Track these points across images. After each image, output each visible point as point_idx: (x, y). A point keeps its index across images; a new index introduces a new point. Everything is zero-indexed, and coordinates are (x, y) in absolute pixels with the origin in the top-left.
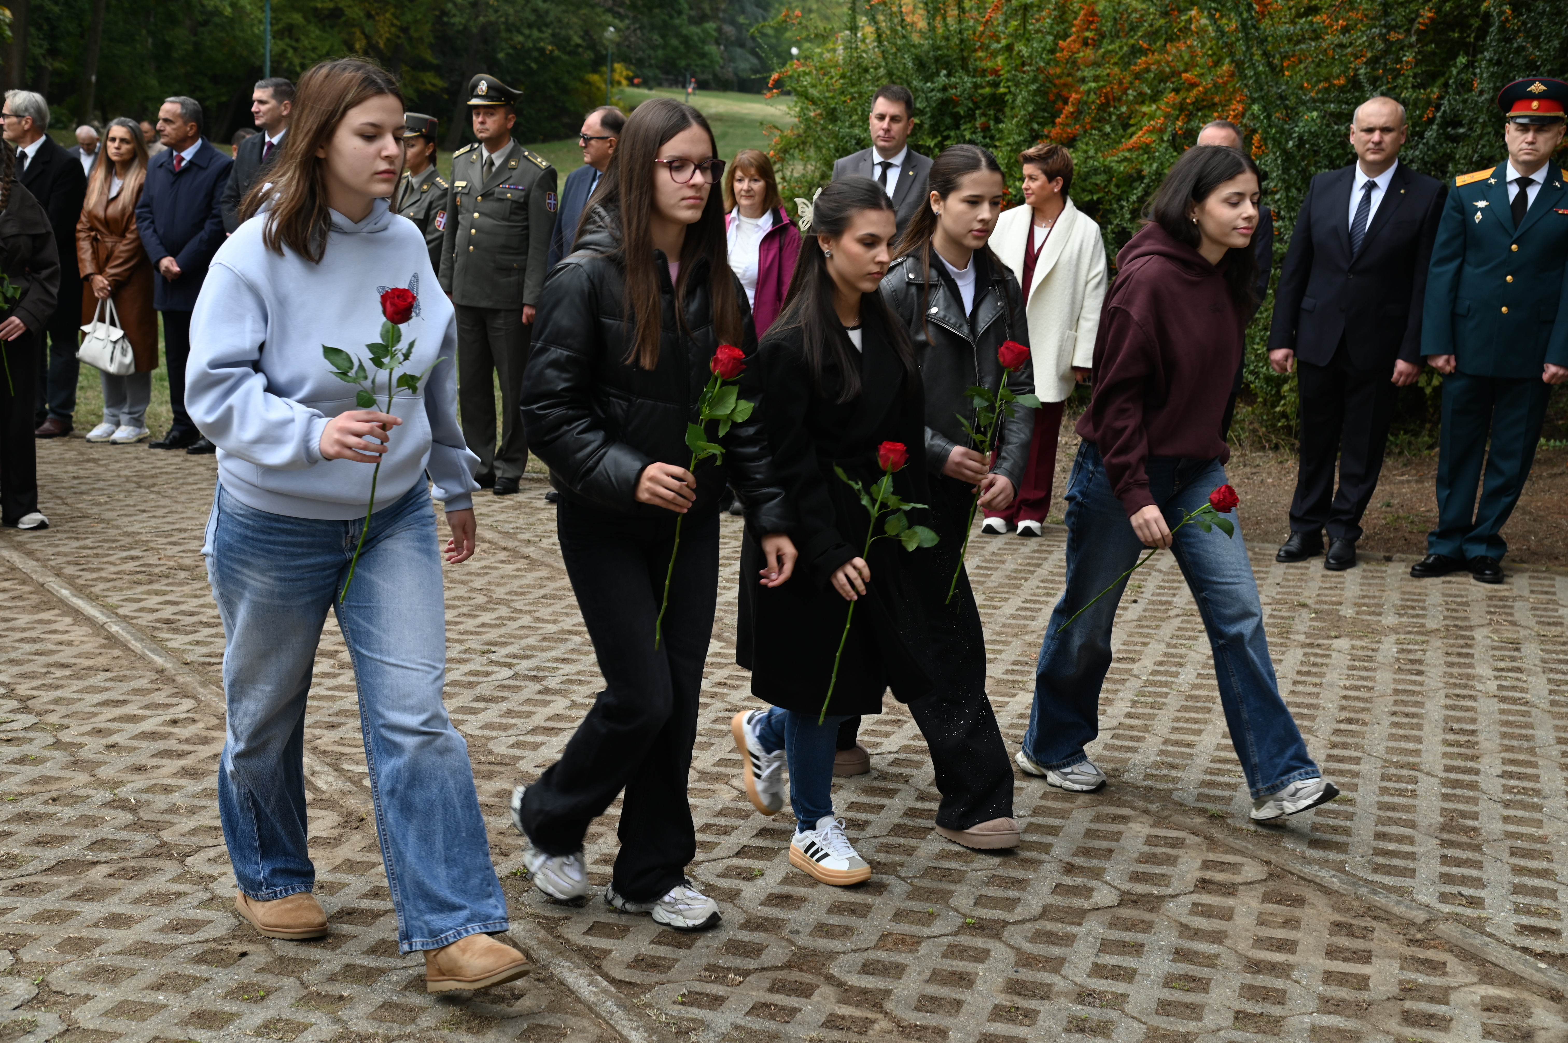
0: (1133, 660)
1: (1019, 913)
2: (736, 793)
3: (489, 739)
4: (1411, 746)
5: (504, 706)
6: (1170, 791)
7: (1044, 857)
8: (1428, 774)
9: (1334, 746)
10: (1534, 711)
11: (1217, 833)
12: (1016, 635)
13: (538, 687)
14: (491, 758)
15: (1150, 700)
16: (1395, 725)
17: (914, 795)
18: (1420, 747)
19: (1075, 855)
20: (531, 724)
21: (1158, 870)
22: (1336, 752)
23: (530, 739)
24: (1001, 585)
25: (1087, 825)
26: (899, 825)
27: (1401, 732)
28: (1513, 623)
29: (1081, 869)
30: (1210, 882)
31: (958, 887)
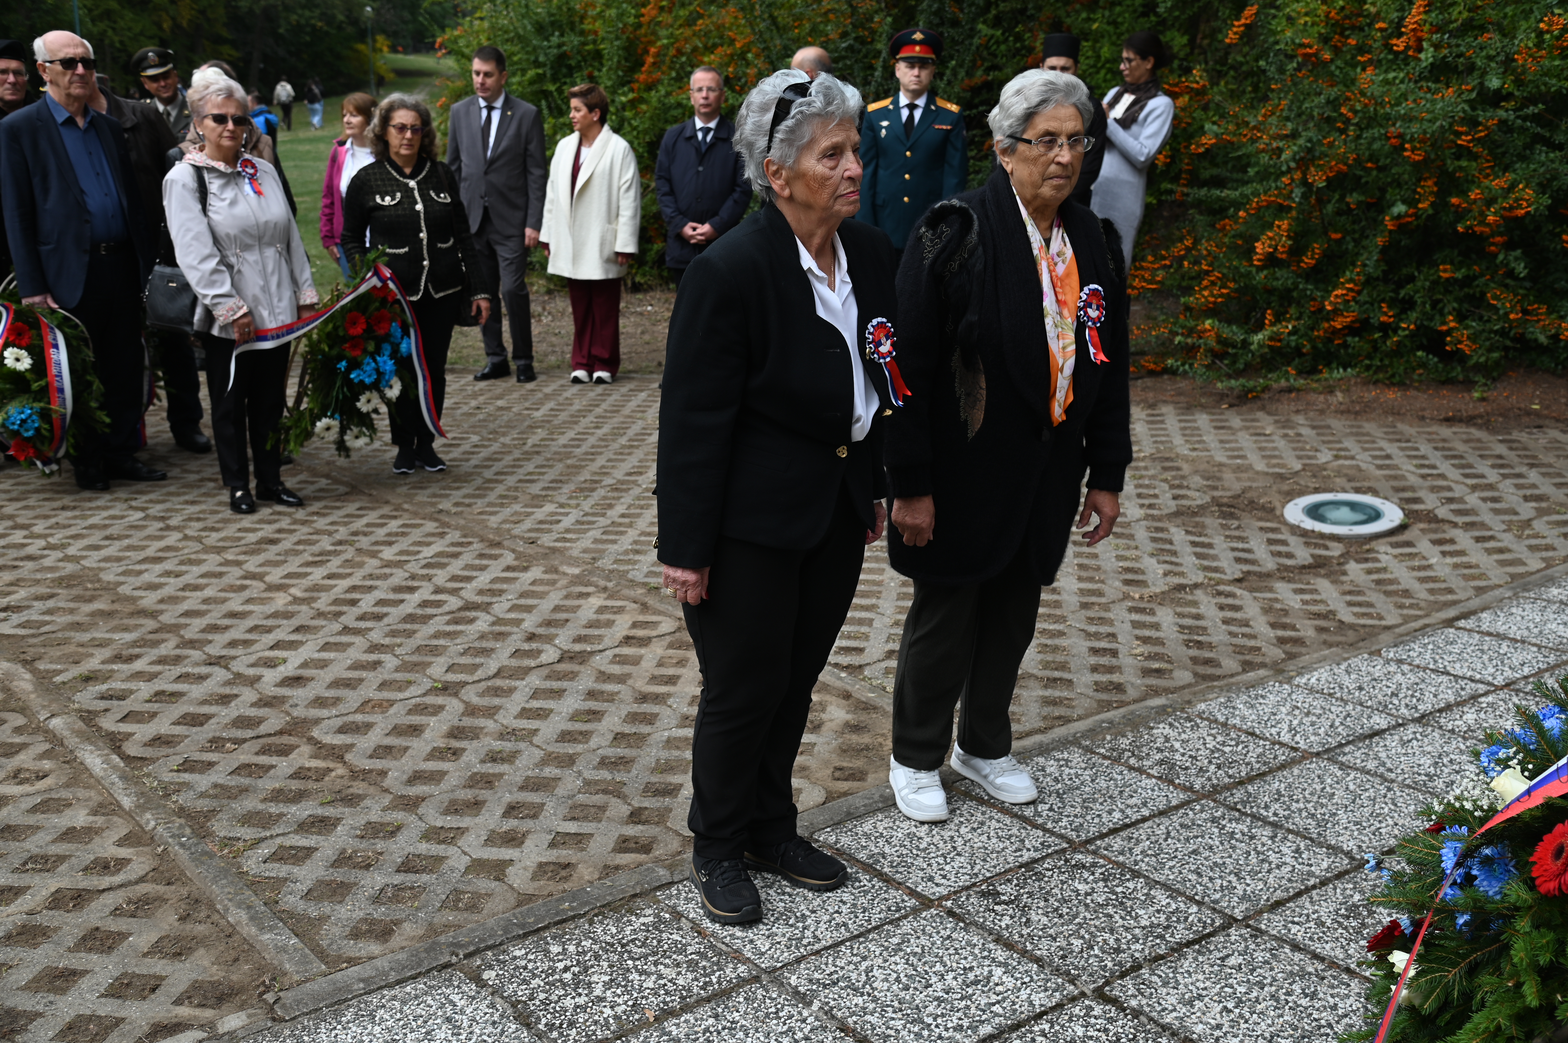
0: (641, 473)
1: (480, 674)
2: (290, 598)
3: (101, 569)
5: (126, 542)
6: (628, 572)
7: (515, 629)
11: (651, 601)
12: (560, 460)
13: (161, 525)
14: (97, 585)
17: (431, 589)
19: (540, 626)
20: (142, 555)
21: (596, 632)
23: (138, 567)
24: (564, 422)
25: (556, 602)
26: (410, 615)
29: (540, 636)
30: (633, 638)
31: (438, 659)
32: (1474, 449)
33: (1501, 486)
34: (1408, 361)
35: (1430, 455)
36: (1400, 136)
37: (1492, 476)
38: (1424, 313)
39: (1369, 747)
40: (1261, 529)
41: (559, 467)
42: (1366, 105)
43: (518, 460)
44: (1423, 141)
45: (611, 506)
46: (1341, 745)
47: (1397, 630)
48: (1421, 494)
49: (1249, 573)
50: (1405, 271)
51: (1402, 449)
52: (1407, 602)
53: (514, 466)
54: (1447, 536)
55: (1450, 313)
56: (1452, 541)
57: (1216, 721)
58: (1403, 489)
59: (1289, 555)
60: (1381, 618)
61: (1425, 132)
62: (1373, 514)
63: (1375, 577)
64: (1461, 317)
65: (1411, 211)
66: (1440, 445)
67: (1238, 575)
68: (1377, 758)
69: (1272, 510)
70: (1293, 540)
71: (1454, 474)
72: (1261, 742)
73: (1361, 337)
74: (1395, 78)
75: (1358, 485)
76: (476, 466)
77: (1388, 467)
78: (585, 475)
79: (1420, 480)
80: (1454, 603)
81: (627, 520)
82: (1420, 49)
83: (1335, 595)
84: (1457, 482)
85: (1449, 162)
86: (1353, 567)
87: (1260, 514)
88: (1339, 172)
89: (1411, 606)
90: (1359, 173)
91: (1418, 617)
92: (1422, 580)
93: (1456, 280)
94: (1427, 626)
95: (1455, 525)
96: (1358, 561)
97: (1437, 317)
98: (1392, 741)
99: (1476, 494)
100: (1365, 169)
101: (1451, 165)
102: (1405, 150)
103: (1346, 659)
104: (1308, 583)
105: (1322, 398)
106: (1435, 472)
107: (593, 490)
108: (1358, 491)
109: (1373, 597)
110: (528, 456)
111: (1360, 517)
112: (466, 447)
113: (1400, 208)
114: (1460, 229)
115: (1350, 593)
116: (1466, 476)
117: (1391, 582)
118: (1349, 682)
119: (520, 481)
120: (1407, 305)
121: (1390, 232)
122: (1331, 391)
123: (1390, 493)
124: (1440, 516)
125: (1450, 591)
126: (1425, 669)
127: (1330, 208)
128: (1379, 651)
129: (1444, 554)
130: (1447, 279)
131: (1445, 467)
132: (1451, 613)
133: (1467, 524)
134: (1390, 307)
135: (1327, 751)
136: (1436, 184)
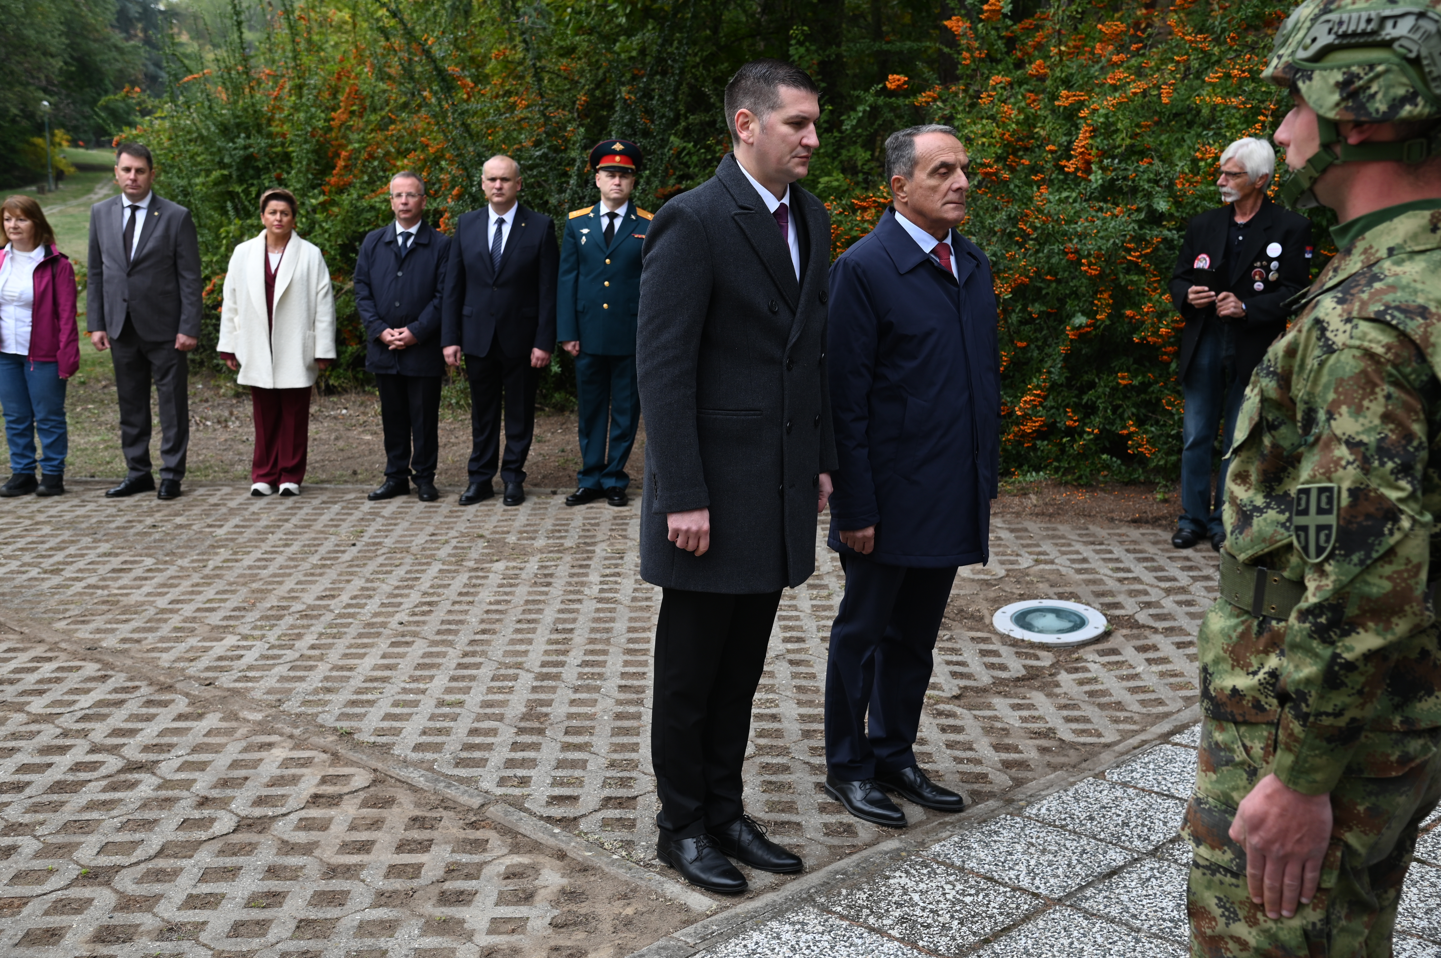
0: (333, 597)
1: (137, 855)
4: (523, 648)
6: (317, 715)
7: (184, 794)
8: (528, 671)
9: (465, 655)
10: (619, 607)
11: (342, 749)
12: (245, 584)
15: (335, 631)
16: (518, 631)
17: (87, 748)
18: (529, 647)
19: (213, 787)
21: (280, 791)
22: (467, 660)
24: (250, 540)
25: (235, 756)
26: (58, 782)
27: (519, 636)
28: (625, 537)
29: (213, 801)
30: (322, 796)
31: (88, 838)
32: (1163, 550)
33: (1192, 589)
34: (1093, 463)
35: (1123, 558)
36: (1077, 251)
37: (1184, 579)
38: (1106, 418)
39: (1110, 888)
40: (973, 639)
41: (244, 591)
42: (1044, 222)
43: (197, 585)
44: (1098, 257)
45: (299, 636)
46: (1081, 888)
47: (1116, 748)
48: (1120, 598)
49: (966, 688)
50: (1086, 378)
51: (1097, 552)
52: (1122, 715)
53: (192, 593)
54: (1149, 642)
55: (1130, 418)
56: (1155, 648)
57: (952, 865)
58: (1103, 594)
59: (1003, 667)
60: (1100, 735)
61: (1100, 248)
62: (1078, 621)
63: (1087, 688)
64: (1141, 422)
65: (1089, 321)
66: (1132, 547)
67: (956, 692)
68: (1120, 902)
69: (982, 618)
70: (1004, 650)
71: (1148, 577)
72: (1002, 889)
73: (1049, 441)
74: (1067, 197)
75: (1060, 590)
76: (149, 594)
77: (1086, 571)
78: (272, 601)
79: (1118, 584)
80: (1167, 715)
81: (316, 652)
82: (1088, 171)
83: (1052, 710)
84: (1152, 586)
85: (1121, 276)
86: (1064, 677)
87: (970, 623)
88: (1023, 284)
89: (1126, 720)
90: (1039, 284)
91: (1135, 732)
92: (1133, 690)
93: (1133, 387)
94: (1144, 742)
95: (1155, 630)
96: (1069, 671)
97: (1118, 421)
98: (1131, 880)
99: (1171, 598)
100: (1044, 281)
101: (1123, 279)
102: (1083, 264)
103: (1072, 784)
104: (1024, 698)
105: (1016, 500)
106: (1130, 575)
107: (280, 618)
108: (1061, 596)
109: (1089, 711)
110: (208, 580)
111: (1066, 624)
112: (138, 571)
113: (1080, 320)
114: (1136, 340)
115: (1065, 707)
116: (1160, 579)
117: (1104, 693)
118: (1078, 810)
119: (199, 610)
120: (1089, 410)
121: (1071, 340)
122: (1024, 493)
123: (1091, 599)
124: (1141, 622)
125: (1160, 702)
126: (1151, 792)
127: (1014, 318)
128: (1103, 772)
129: (1149, 661)
130: (1125, 386)
131: (1139, 570)
132: (1165, 727)
133: (1166, 629)
134: (1073, 412)
135: (1069, 895)
136: (1110, 296)
